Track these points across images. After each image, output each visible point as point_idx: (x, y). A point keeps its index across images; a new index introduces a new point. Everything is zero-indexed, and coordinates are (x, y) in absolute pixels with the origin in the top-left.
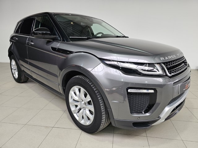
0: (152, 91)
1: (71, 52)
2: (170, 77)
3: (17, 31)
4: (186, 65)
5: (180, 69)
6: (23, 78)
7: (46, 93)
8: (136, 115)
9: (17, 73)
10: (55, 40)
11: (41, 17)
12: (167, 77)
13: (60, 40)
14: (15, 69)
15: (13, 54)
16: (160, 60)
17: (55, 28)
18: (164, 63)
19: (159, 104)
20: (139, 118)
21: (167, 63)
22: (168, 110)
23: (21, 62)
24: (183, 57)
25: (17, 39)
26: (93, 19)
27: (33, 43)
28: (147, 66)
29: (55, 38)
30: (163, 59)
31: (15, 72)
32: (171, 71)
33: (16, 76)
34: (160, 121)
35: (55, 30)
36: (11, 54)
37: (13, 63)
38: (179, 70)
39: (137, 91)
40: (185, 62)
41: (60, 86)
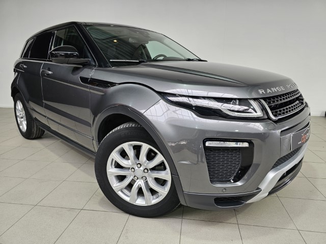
0: (246, 145)
1: (113, 84)
2: (276, 122)
3: (25, 55)
4: (302, 104)
5: (292, 110)
6: (35, 132)
7: (72, 154)
8: (219, 185)
9: (26, 123)
10: (86, 65)
11: (64, 30)
12: (271, 122)
13: (95, 66)
14: (21, 116)
15: (19, 92)
16: (258, 93)
17: (86, 46)
18: (265, 99)
19: (258, 165)
20: (224, 190)
21: (269, 98)
22: (272, 176)
23: (32, 105)
24: (297, 90)
25: (25, 66)
26: (149, 32)
27: (50, 72)
28: (237, 103)
29: (87, 62)
30: (263, 91)
31: (21, 122)
32: (276, 112)
33: (24, 127)
34: (260, 195)
35: (86, 49)
36: (16, 93)
37: (20, 106)
38: (290, 111)
39: (221, 144)
40: (300, 99)
41: (94, 142)
